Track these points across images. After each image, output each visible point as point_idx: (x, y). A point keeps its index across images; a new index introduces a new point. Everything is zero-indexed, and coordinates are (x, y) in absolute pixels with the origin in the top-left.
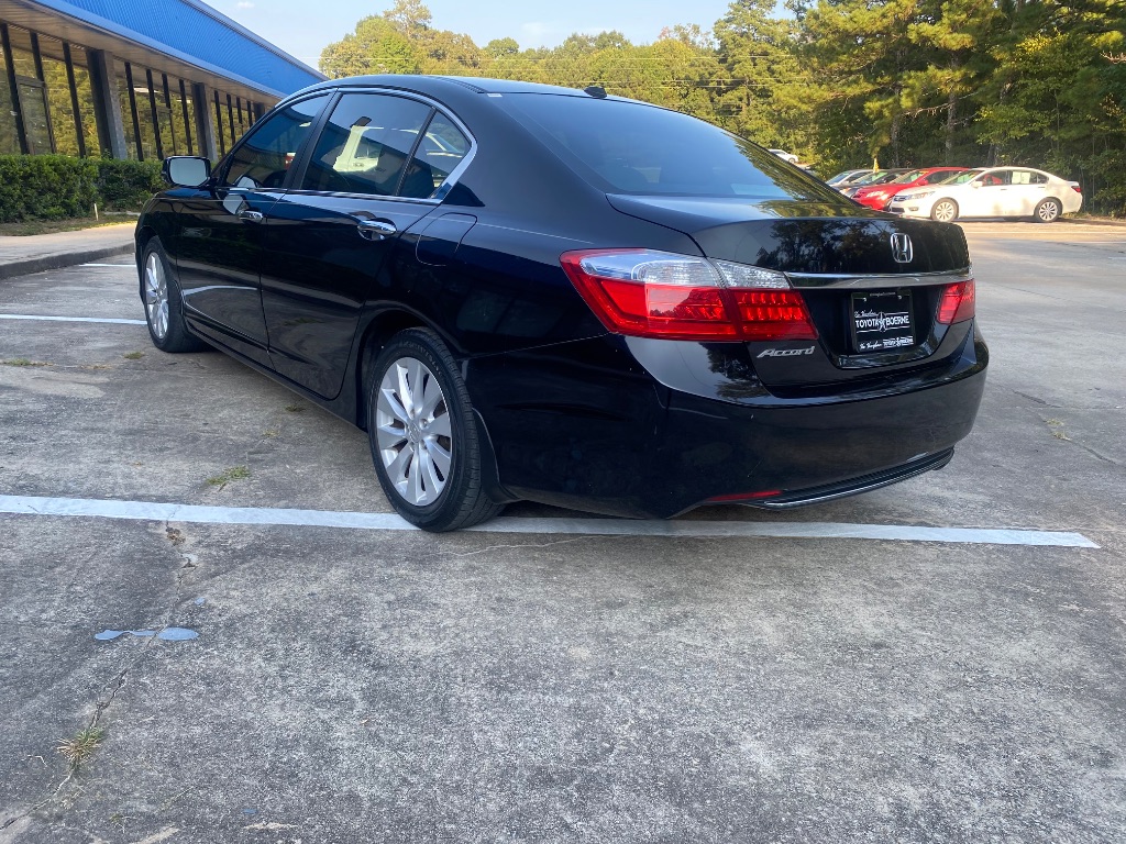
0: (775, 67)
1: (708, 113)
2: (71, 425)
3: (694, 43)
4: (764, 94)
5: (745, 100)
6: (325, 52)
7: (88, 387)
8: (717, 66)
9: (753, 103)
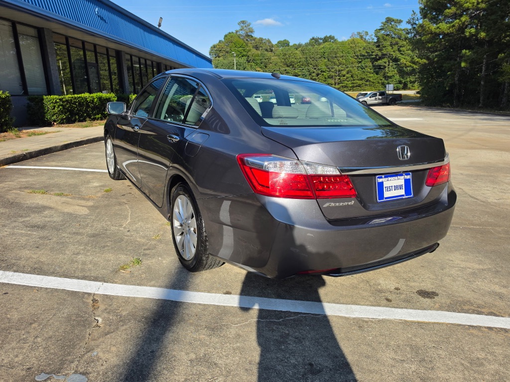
0: (401, 49)
1: (371, 69)
2: (68, 231)
3: (365, 39)
4: (396, 60)
5: (387, 63)
6: (211, 48)
7: (84, 208)
8: (375, 48)
9: (391, 64)
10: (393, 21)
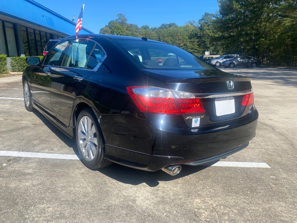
1: (197, 43)
3: (194, 25)
5: (207, 39)
8: (199, 31)
10: (209, 14)
